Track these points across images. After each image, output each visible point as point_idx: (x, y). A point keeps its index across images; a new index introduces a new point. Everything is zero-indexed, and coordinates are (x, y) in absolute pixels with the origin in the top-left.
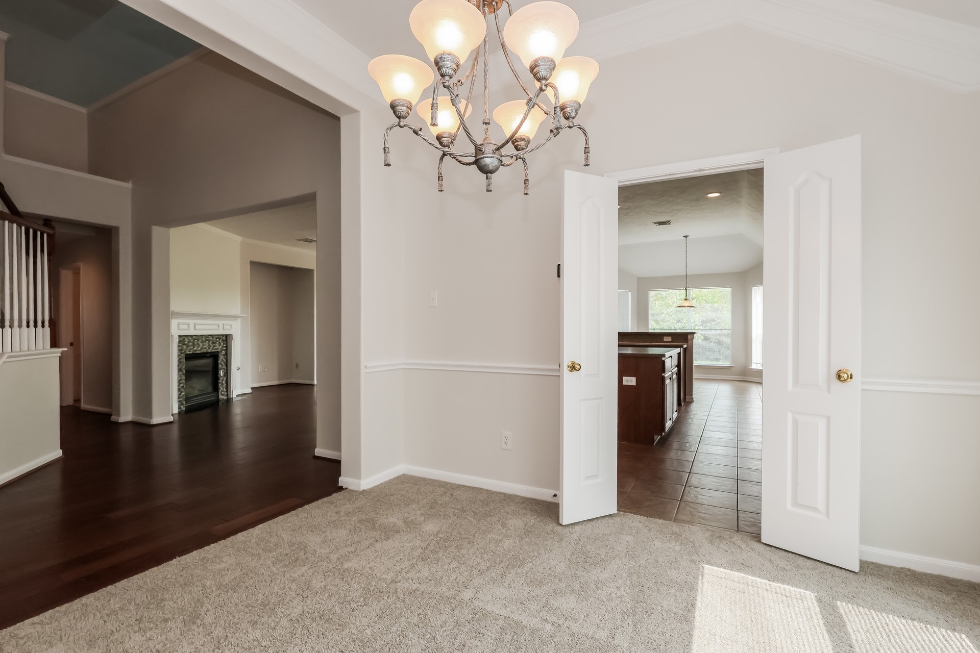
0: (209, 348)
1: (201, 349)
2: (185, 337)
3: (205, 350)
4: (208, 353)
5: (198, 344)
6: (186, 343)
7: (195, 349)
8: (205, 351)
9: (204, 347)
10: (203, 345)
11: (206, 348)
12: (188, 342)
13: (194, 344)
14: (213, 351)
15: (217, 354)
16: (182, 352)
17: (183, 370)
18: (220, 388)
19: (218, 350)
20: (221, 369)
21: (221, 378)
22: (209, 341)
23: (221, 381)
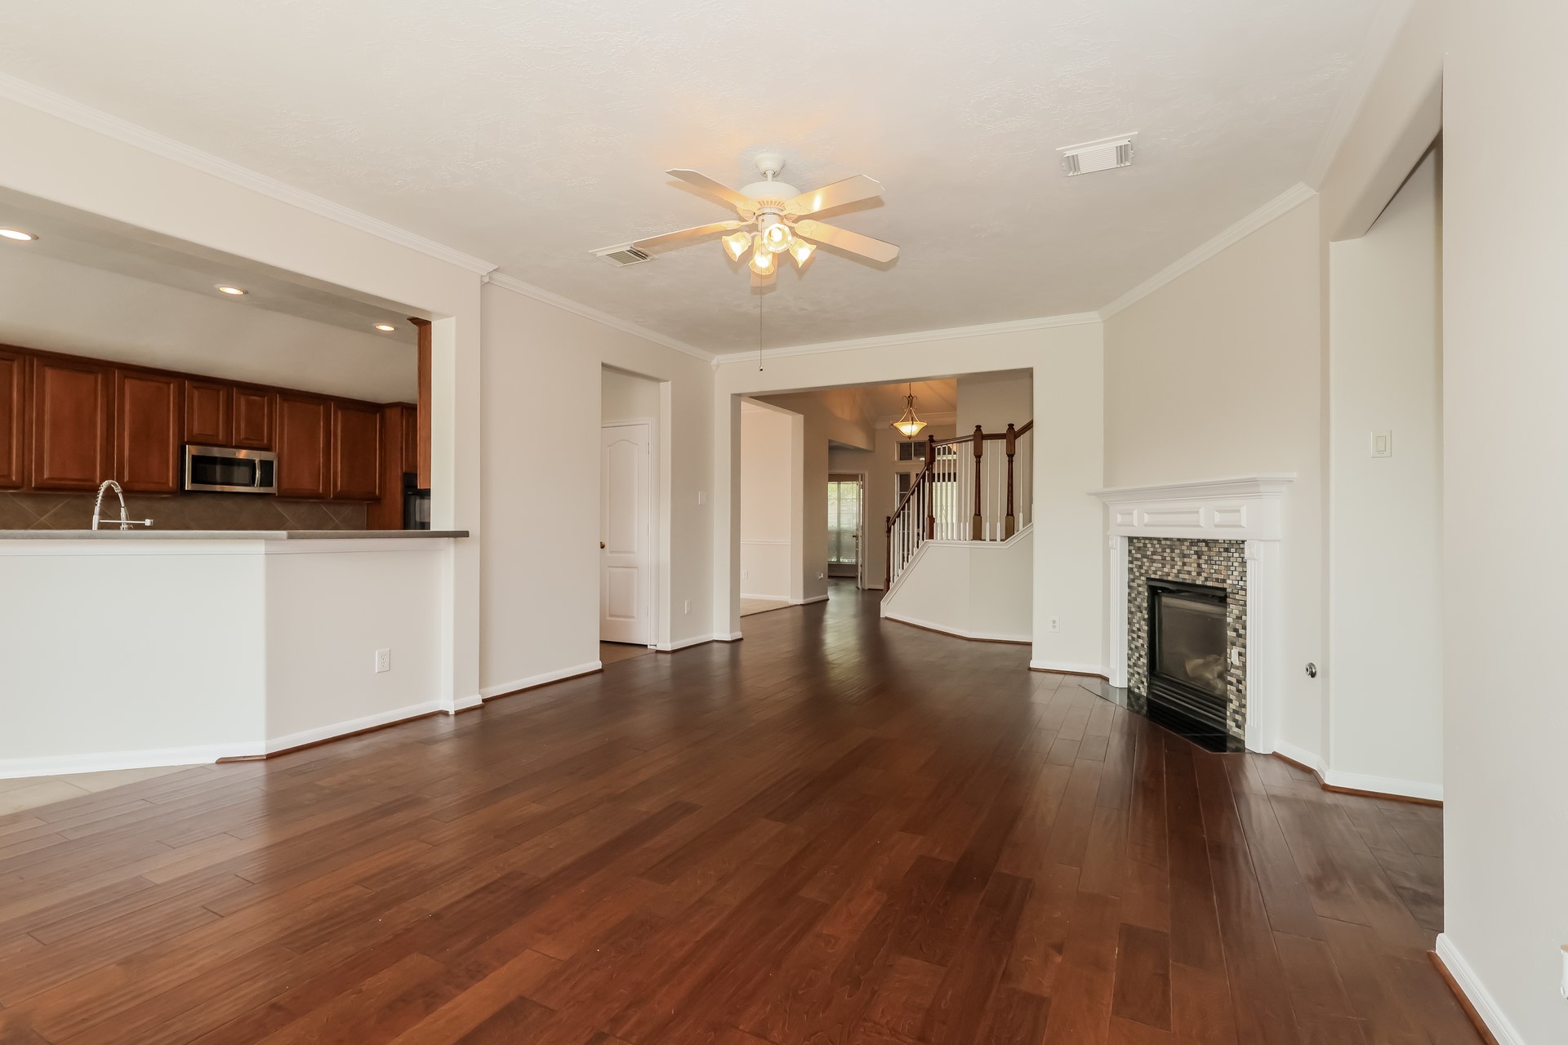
0: (1199, 574)
1: (1179, 572)
2: (1147, 541)
3: (1187, 577)
4: (1194, 585)
5: (1173, 559)
6: (1149, 553)
7: (1166, 570)
8: (1184, 577)
9: (1186, 568)
10: (1184, 564)
11: (1189, 573)
12: (1154, 553)
13: (1164, 558)
14: (1209, 584)
15: (1221, 594)
16: (1143, 571)
17: (1144, 612)
18: (1231, 701)
19: (1225, 586)
20: (1233, 644)
21: (1233, 671)
22: (1199, 554)
23: (1234, 680)
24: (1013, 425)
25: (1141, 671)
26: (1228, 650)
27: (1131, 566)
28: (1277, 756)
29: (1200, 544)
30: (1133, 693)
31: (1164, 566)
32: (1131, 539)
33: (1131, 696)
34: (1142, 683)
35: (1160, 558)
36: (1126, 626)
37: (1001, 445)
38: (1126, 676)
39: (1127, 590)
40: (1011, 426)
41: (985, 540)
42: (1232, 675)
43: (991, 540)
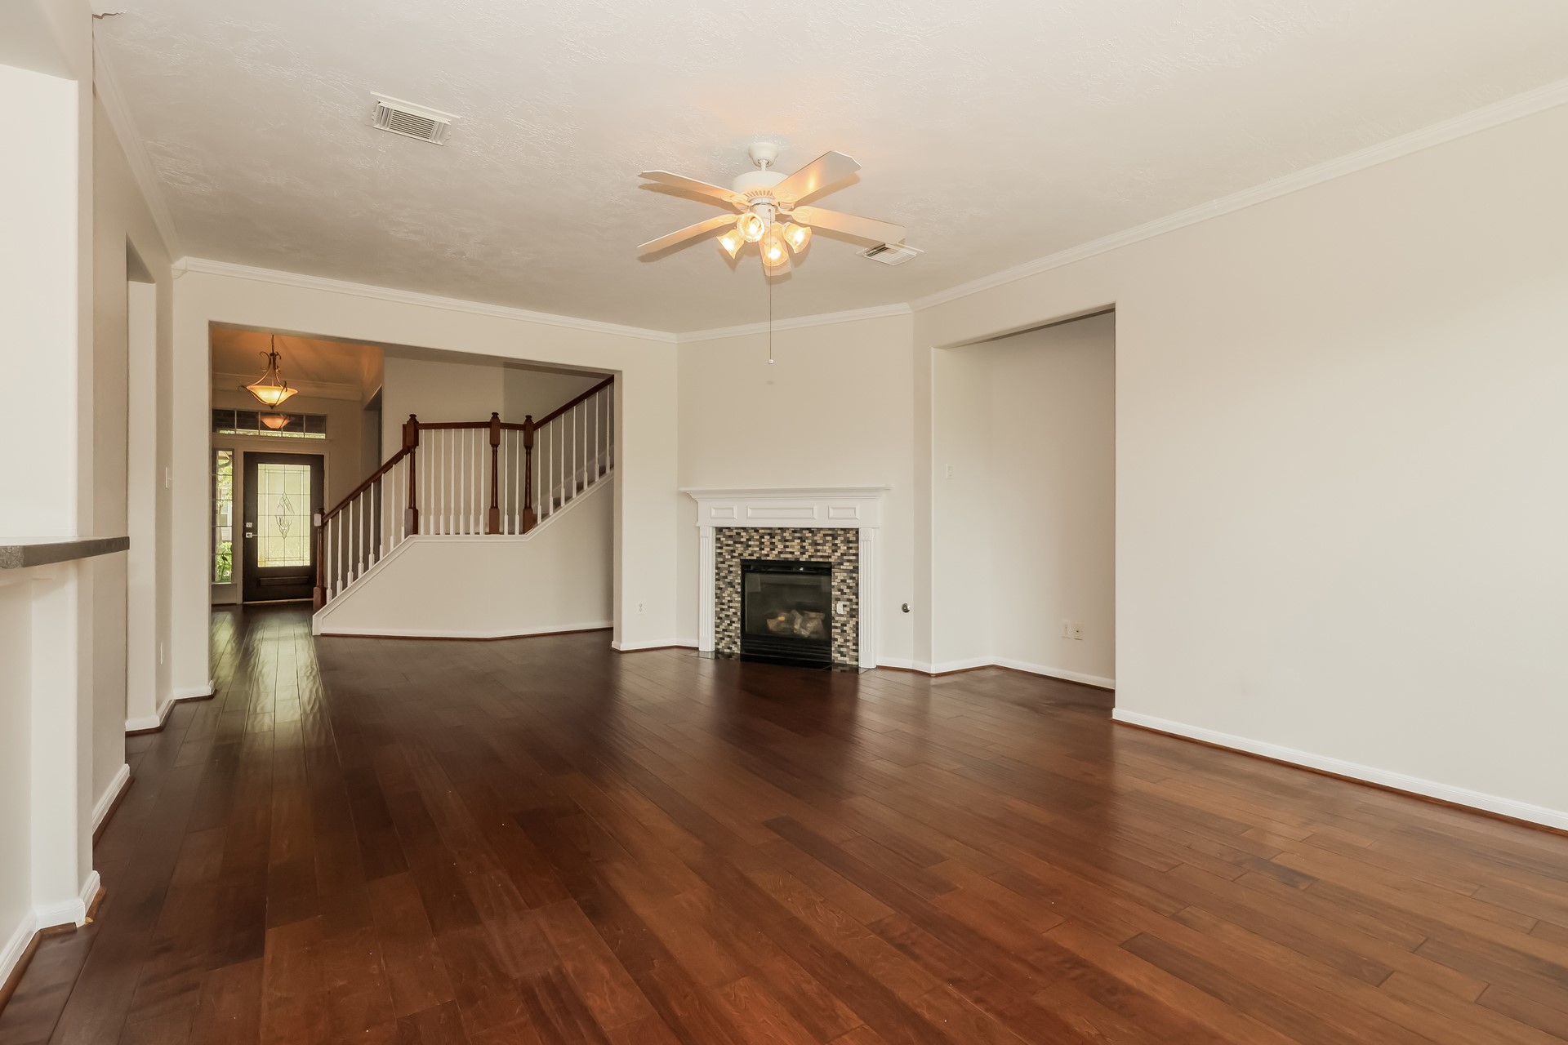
0: (802, 553)
2: (741, 531)
4: (796, 562)
5: (773, 544)
6: (743, 540)
7: (763, 552)
8: (785, 556)
9: (787, 550)
10: (786, 547)
11: (791, 553)
12: (750, 539)
13: (762, 543)
14: (813, 560)
15: (827, 566)
16: (736, 554)
17: (736, 587)
18: (836, 640)
19: (830, 560)
20: (838, 599)
21: (837, 618)
22: (802, 540)
23: (839, 625)
24: (531, 417)
25: (733, 634)
26: (833, 605)
27: (719, 551)
28: (879, 667)
29: (804, 532)
30: (723, 653)
31: (762, 549)
32: (719, 530)
33: (720, 656)
34: (735, 643)
35: (758, 543)
36: (715, 600)
37: (519, 435)
38: (714, 641)
39: (715, 571)
40: (529, 418)
41: (503, 533)
42: (837, 622)
43: (509, 534)
